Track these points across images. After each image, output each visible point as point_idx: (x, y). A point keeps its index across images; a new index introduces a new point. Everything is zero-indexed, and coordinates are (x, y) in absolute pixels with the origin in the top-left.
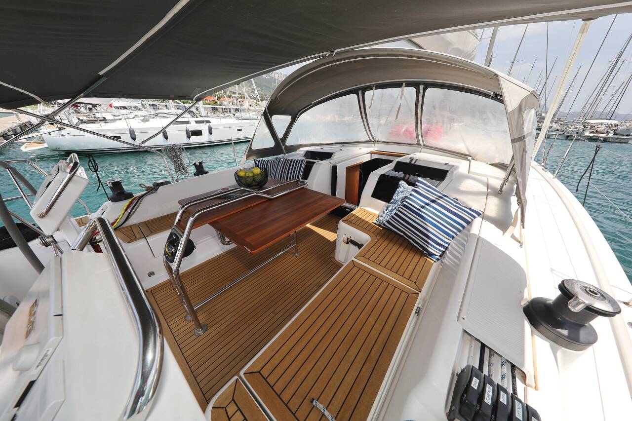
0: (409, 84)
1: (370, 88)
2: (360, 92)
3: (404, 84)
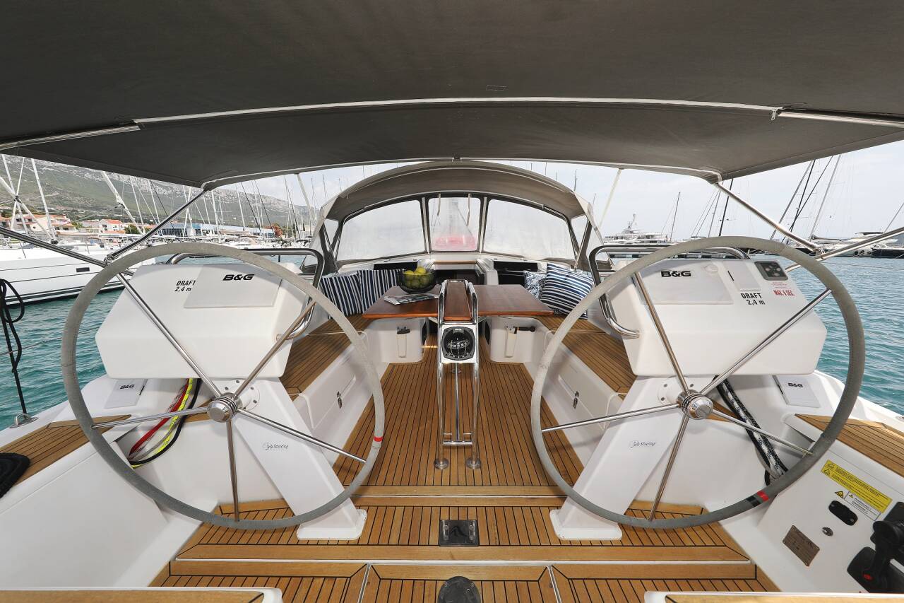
0: (474, 195)
1: (435, 196)
2: (423, 199)
3: (469, 195)
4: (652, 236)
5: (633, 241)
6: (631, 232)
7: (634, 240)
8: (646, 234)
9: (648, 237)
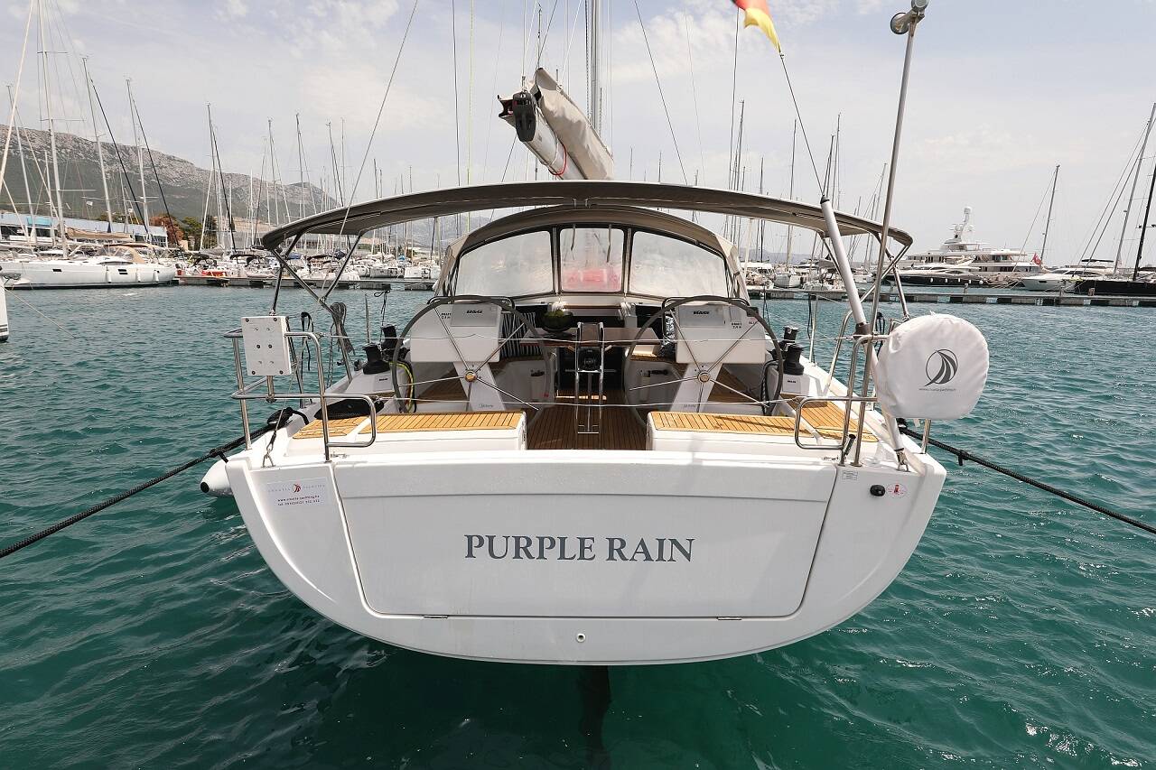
1: (569, 226)
2: (554, 230)
3: (610, 225)
4: (1006, 257)
5: (964, 266)
6: (962, 248)
7: (966, 265)
8: (993, 253)
9: (996, 258)
